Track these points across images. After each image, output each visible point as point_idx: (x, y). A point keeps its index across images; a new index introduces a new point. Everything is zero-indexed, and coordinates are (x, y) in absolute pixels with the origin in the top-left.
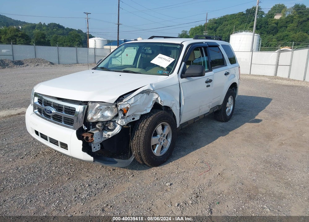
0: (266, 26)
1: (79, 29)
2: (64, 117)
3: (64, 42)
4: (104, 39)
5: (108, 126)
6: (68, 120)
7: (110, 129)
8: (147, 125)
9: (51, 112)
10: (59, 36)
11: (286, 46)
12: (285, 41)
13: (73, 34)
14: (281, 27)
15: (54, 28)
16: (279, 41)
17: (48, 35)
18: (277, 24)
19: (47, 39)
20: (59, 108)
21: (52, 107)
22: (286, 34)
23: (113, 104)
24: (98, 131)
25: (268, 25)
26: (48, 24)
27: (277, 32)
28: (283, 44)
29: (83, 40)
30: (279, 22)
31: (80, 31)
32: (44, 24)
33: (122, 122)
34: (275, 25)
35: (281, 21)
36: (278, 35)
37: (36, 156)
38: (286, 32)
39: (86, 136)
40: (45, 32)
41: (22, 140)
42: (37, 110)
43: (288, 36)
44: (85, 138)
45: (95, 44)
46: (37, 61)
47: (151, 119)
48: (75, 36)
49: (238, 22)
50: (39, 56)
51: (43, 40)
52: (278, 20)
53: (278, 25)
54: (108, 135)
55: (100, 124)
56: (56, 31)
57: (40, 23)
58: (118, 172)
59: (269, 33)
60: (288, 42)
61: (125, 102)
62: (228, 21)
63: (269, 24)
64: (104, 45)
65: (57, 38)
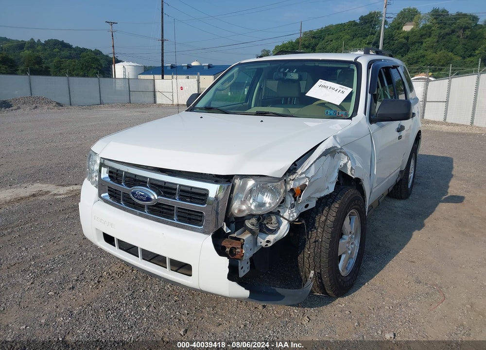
0: (392, 42)
1: (96, 49)
2: (179, 208)
3: (74, 70)
4: (138, 65)
5: (267, 223)
6: (189, 214)
7: (272, 228)
8: (332, 219)
9: (149, 199)
10: (64, 60)
11: (422, 72)
12: (420, 65)
13: (87, 57)
14: (413, 44)
15: (56, 47)
16: (412, 64)
17: (46, 59)
18: (407, 38)
19: (44, 66)
20: (165, 190)
21: (147, 187)
22: (421, 53)
23: (279, 179)
24: (250, 235)
25: (393, 40)
26: (45, 41)
27: (408, 52)
28: (417, 69)
29: (103, 65)
30: (410, 35)
31: (98, 53)
32: (39, 40)
33: (292, 215)
34: (404, 41)
35: (413, 34)
36: (409, 56)
37: (99, 282)
38: (421, 51)
39: (231, 246)
40: (40, 54)
41: (58, 247)
42: (107, 194)
43: (424, 56)
44: (228, 250)
45: (125, 72)
46: (35, 102)
47: (337, 206)
48: (90, 60)
49: (348, 37)
50: (37, 93)
51: (38, 67)
52: (408, 33)
53: (409, 41)
54: (268, 242)
55: (254, 220)
56: (58, 52)
57: (32, 39)
58: (275, 312)
59: (396, 53)
60: (424, 67)
61: (302, 173)
62: (333, 34)
63: (395, 39)
64: (139, 74)
65: (61, 64)
